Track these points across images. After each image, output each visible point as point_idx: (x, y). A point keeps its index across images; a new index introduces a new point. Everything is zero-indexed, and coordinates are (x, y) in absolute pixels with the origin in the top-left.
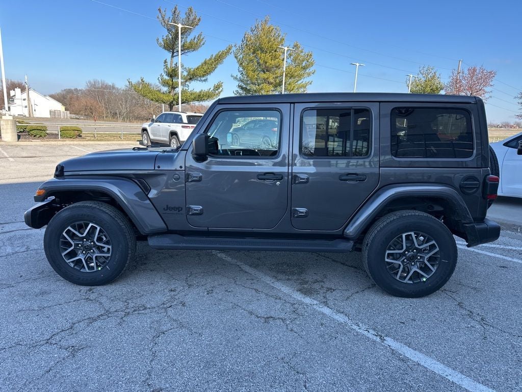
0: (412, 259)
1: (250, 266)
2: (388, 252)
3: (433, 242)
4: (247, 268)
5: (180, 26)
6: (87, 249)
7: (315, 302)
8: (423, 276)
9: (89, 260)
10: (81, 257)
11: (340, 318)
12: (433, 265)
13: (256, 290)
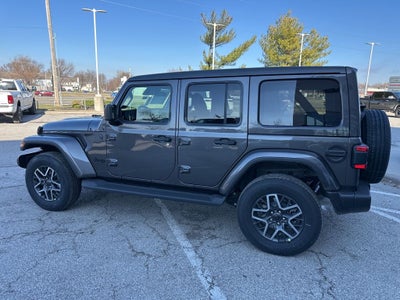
0: (278, 219)
1: (170, 210)
2: (254, 210)
3: (296, 206)
4: (165, 211)
5: (215, 25)
6: (49, 185)
7: (190, 246)
8: (288, 237)
9: (49, 192)
10: (44, 190)
11: (195, 262)
12: (297, 228)
13: (154, 229)
